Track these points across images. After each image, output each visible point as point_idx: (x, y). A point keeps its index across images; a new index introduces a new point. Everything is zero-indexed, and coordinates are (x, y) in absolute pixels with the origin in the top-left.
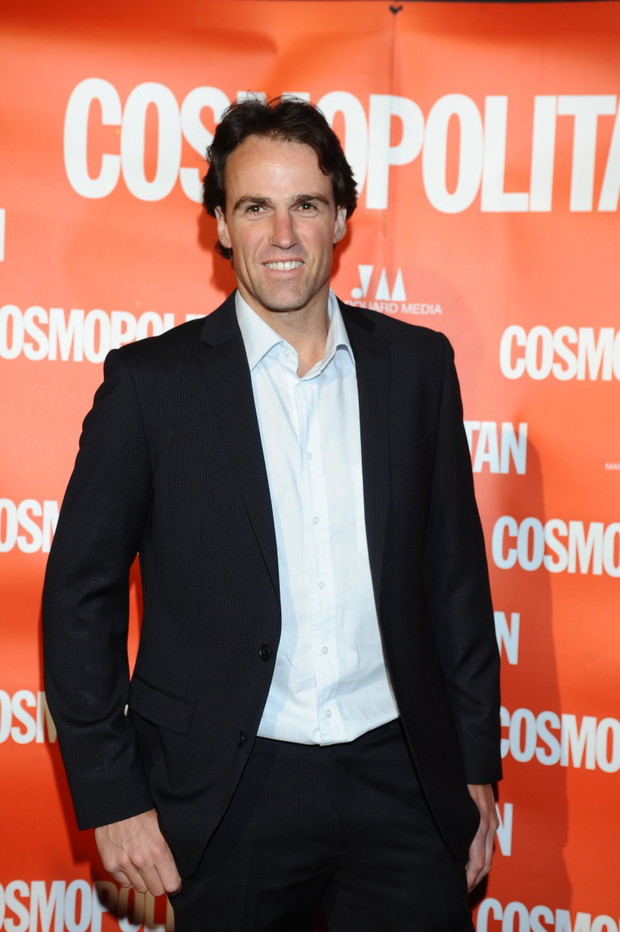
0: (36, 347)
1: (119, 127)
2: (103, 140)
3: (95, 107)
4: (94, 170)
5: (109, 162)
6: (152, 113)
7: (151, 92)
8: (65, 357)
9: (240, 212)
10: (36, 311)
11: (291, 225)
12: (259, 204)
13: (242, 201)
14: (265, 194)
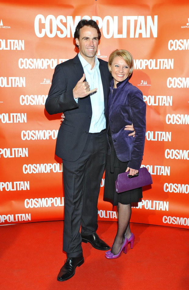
0: (31, 66)
1: (45, 24)
2: (42, 26)
3: (40, 20)
4: (40, 32)
5: (43, 30)
6: (51, 20)
7: (51, 17)
8: (37, 68)
9: (83, 39)
10: (31, 59)
11: (93, 42)
12: (87, 38)
13: (84, 38)
14: (88, 37)
